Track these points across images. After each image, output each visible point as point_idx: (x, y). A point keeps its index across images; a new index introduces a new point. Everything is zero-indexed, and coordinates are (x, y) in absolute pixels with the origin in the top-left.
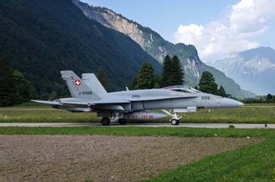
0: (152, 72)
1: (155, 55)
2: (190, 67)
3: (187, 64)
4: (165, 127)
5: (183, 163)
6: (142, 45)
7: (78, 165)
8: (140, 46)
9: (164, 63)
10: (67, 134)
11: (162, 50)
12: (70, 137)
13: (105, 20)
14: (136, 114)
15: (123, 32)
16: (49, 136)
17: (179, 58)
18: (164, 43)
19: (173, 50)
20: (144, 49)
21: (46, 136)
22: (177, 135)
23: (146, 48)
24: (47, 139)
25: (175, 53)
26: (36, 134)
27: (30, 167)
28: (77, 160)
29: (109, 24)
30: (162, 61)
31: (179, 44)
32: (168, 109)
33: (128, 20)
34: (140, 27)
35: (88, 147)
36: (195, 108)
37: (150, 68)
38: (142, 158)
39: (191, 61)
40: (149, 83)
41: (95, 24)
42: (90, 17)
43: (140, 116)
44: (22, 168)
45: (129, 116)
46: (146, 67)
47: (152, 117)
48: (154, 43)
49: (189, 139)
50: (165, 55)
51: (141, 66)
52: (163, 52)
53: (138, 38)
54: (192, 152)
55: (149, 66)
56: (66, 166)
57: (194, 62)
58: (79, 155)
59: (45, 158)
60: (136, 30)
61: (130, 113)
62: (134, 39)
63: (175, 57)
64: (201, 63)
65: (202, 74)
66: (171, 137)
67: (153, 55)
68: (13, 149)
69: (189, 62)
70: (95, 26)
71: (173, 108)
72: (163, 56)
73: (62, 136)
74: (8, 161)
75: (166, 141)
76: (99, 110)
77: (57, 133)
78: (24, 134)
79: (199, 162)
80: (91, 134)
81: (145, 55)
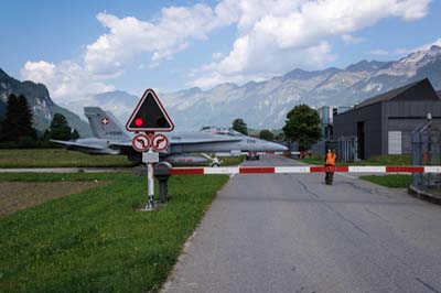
22: (19, 180)
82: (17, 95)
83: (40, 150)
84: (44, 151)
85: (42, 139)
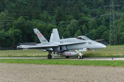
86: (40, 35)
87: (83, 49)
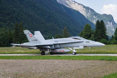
0: (90, 29)
1: (92, 20)
2: (109, 26)
3: (108, 24)
4: (97, 56)
5: (107, 74)
6: (85, 15)
7: (55, 74)
8: (84, 16)
9: (96, 24)
10: (50, 59)
11: (95, 18)
12: (52, 60)
13: (67, 4)
14: (57, 50)
15: (76, 9)
16: (42, 60)
17: (104, 21)
18: (96, 14)
19: (101, 17)
20: (86, 18)
21: (40, 60)
23: (87, 17)
24: (41, 61)
25: (102, 19)
26: (36, 59)
27: (33, 75)
28: (55, 72)
29: (69, 6)
30: (95, 23)
31: (104, 14)
32: (71, 47)
33: (78, 3)
34: (84, 7)
35: (60, 66)
36: (83, 47)
37: (89, 27)
38: (86, 71)
39: (110, 23)
40: (89, 34)
41: (62, 6)
42: (60, 3)
43: (58, 50)
44: (30, 75)
45: (54, 51)
46: (87, 26)
47: (64, 51)
48: (91, 14)
49: (110, 62)
50: (97, 20)
51: (85, 26)
52: (96, 19)
53: (83, 12)
54: (112, 69)
55: (89, 26)
56: (50, 75)
57: (111, 23)
58: (56, 70)
59: (40, 70)
60: (82, 8)
61: (54, 49)
62: (81, 13)
63: (102, 21)
64: (115, 23)
65: (116, 29)
66: (101, 61)
67: (90, 20)
68: (26, 66)
69: (109, 23)
70: (62, 7)
71: (73, 47)
72: (96, 21)
73: (48, 60)
74: (23, 72)
75: (98, 63)
76: (41, 48)
77: (45, 59)
78: (30, 59)
79: (115, 74)
80: (61, 59)
81: (87, 20)
82: (100, 21)
83: (110, 45)
84: (112, 45)
85: (110, 40)
86: (31, 36)
87: (79, 47)
